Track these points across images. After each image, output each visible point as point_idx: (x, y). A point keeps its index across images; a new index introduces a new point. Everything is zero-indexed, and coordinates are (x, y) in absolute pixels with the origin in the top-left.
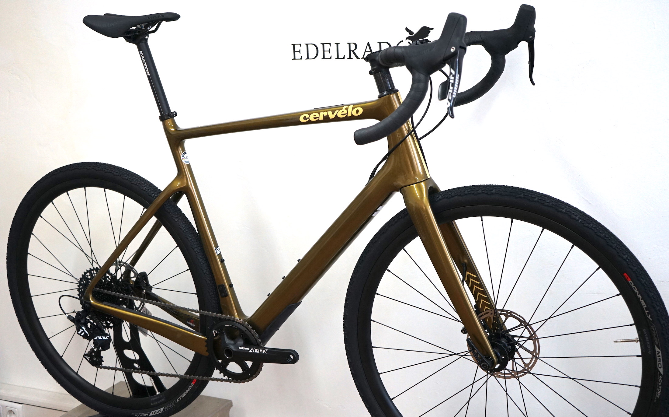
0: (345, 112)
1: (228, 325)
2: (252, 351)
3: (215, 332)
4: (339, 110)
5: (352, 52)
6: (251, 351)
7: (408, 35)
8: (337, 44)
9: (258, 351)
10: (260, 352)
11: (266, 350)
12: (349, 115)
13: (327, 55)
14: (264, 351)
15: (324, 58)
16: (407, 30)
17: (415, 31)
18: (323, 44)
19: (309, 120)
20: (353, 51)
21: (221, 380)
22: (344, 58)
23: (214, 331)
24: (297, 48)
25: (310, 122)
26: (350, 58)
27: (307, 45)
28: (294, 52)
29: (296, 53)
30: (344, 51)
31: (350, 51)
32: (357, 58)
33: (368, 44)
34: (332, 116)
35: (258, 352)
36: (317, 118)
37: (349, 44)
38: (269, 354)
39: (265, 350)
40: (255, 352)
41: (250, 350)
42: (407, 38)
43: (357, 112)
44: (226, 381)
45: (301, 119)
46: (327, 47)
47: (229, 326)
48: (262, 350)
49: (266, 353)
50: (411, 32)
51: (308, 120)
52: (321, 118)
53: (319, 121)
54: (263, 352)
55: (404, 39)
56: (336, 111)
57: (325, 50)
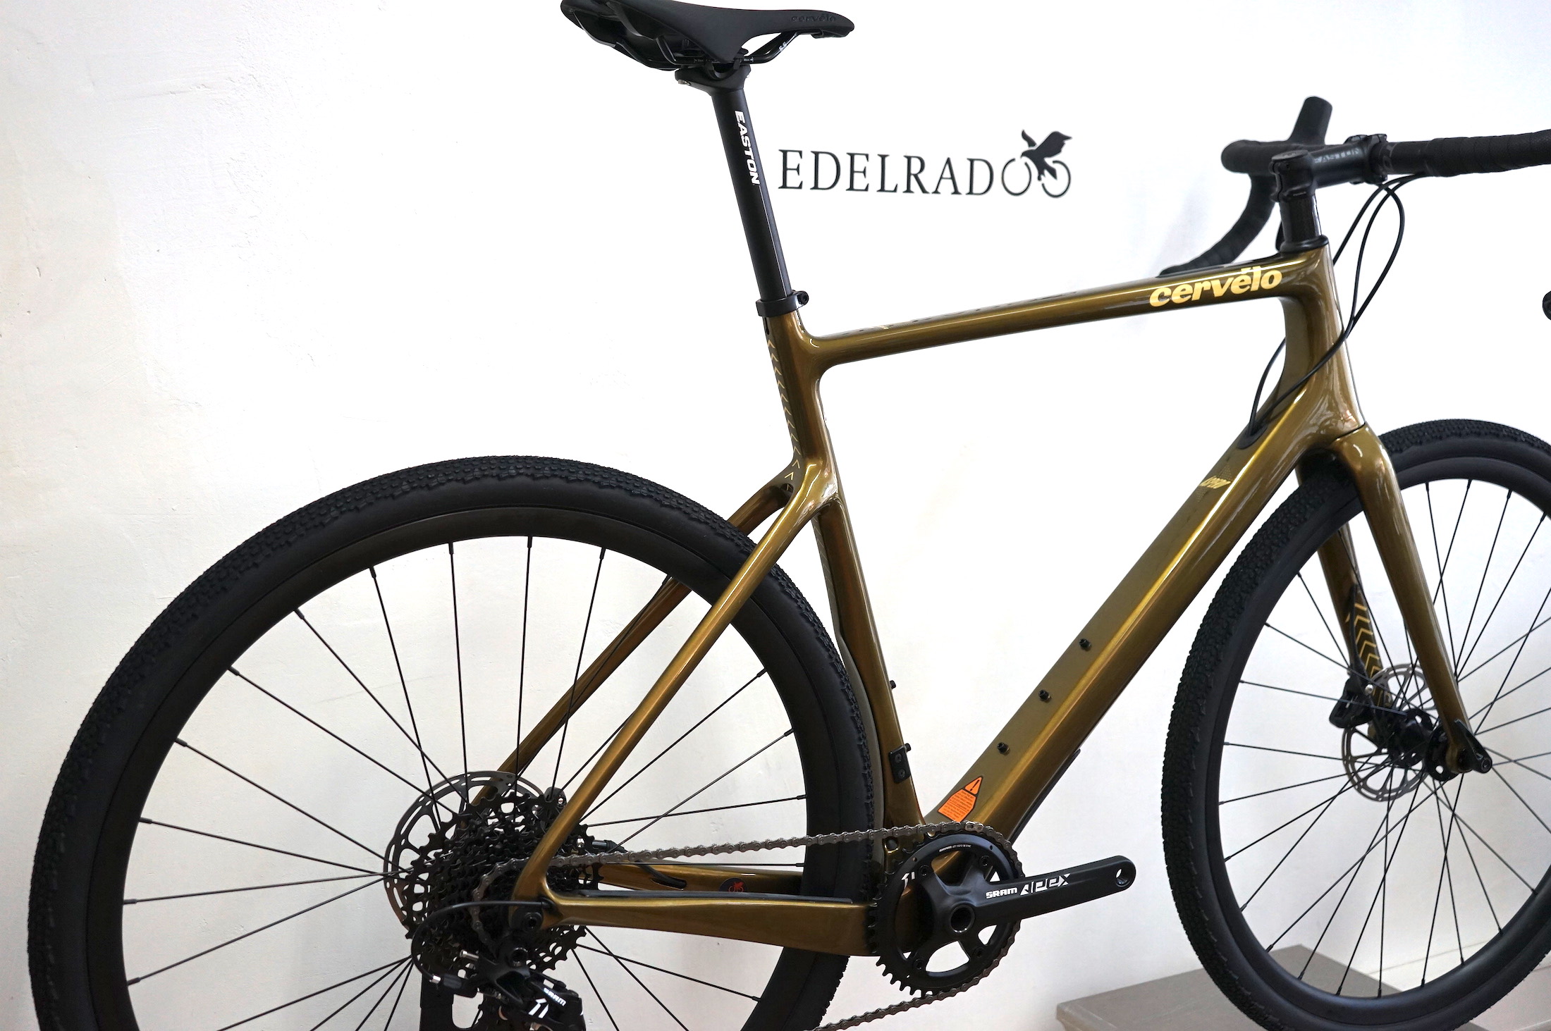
0: (1247, 279)
1: (947, 848)
2: (1029, 891)
3: (909, 877)
4: (1235, 277)
5: (913, 178)
6: (1024, 893)
7: (1025, 147)
8: (883, 157)
9: (1043, 886)
10: (1050, 886)
11: (1067, 876)
12: (1255, 287)
13: (859, 181)
14: (1061, 880)
15: (851, 188)
16: (1025, 136)
17: (1039, 140)
18: (852, 156)
19: (1171, 301)
20: (916, 176)
21: (903, 1007)
22: (895, 190)
23: (907, 875)
24: (793, 160)
25: (1171, 306)
26: (908, 190)
27: (816, 154)
28: (785, 169)
29: (788, 172)
30: (896, 175)
31: (909, 174)
32: (924, 191)
33: (948, 161)
34: (1219, 292)
35: (1045, 888)
36: (1186, 295)
37: (909, 158)
38: (1074, 883)
39: (1064, 877)
40: (1037, 890)
41: (1020, 890)
42: (1025, 154)
43: (1271, 279)
44: (915, 1004)
45: (1154, 301)
46: (860, 163)
47: (951, 847)
48: (1055, 880)
49: (1066, 883)
50: (1031, 143)
51: (1168, 300)
52: (1196, 296)
53: (1190, 304)
54: (1059, 884)
55: (1017, 155)
56: (1230, 280)
57: (855, 169)
